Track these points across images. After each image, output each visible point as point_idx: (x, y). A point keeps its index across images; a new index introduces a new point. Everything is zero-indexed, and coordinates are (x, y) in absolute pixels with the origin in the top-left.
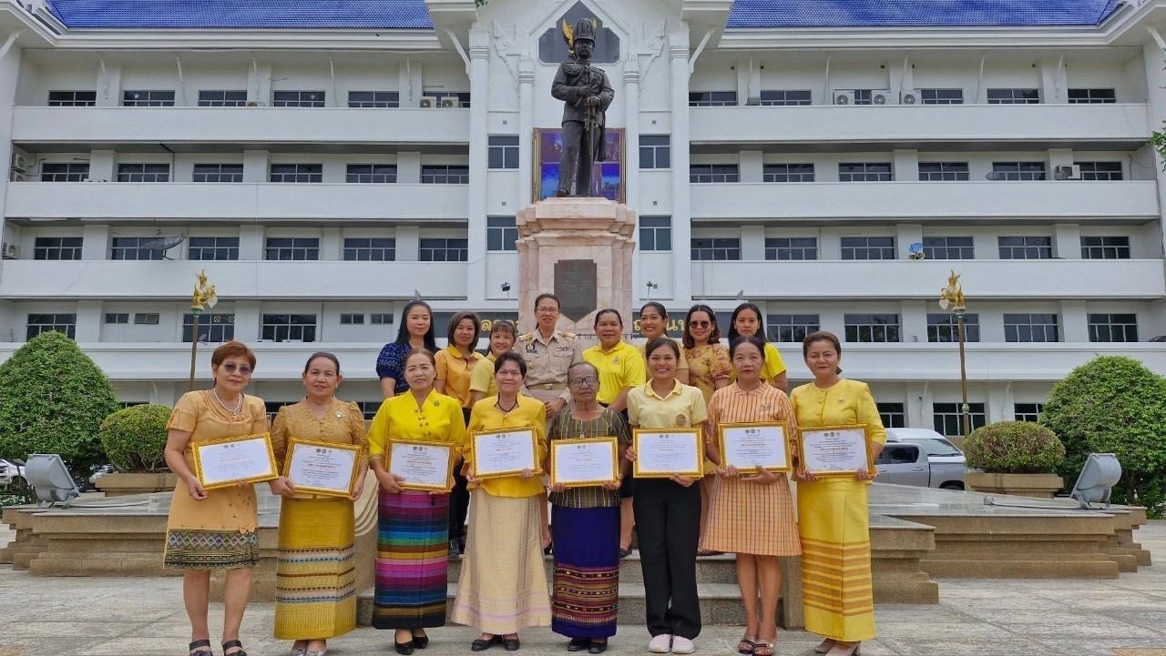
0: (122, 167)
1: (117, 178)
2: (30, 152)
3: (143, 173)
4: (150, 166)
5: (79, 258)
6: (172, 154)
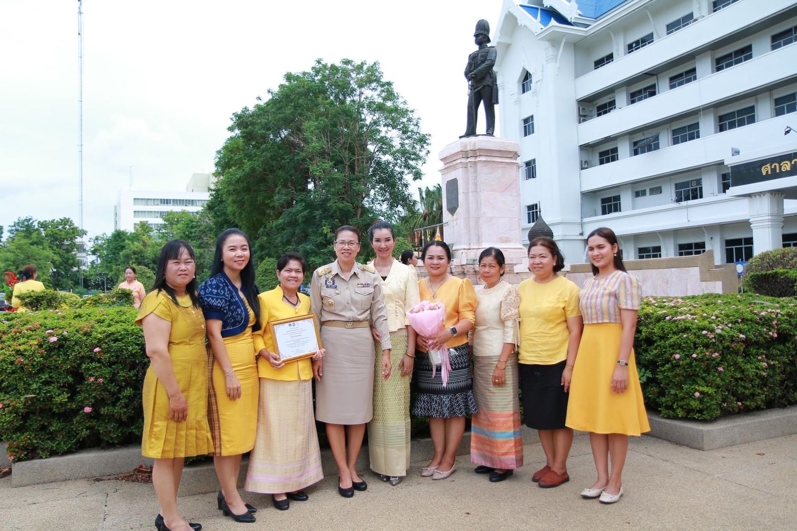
0: (633, 95)
1: (630, 102)
2: (590, 102)
3: (643, 95)
4: (646, 89)
5: (618, 159)
6: (655, 77)
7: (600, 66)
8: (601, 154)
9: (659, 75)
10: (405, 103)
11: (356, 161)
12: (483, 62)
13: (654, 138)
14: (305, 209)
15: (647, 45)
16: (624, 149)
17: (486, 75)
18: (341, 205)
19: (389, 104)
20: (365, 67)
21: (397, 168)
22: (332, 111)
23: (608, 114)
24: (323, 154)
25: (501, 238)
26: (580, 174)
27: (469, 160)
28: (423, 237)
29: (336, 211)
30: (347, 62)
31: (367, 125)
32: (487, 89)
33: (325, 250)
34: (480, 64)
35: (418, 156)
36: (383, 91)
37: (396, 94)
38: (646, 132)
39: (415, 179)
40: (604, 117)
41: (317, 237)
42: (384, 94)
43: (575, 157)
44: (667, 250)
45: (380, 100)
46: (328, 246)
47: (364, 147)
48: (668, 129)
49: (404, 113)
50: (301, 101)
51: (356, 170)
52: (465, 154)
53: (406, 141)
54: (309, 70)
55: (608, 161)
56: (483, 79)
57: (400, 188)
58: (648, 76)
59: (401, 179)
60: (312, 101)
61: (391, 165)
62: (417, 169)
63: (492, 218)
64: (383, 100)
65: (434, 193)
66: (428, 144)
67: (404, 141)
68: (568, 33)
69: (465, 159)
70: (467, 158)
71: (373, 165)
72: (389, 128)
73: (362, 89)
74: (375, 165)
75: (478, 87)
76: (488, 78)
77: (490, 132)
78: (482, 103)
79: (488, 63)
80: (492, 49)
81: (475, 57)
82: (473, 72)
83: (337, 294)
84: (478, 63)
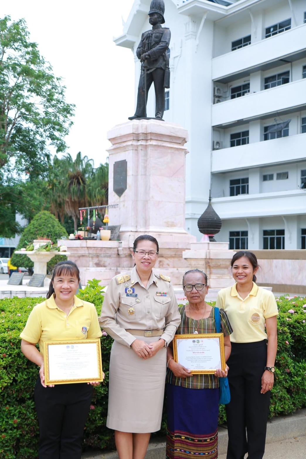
0: (267, 80)
1: (264, 88)
2: (225, 83)
3: (277, 81)
4: (280, 75)
5: (248, 143)
6: (290, 64)
7: (237, 47)
8: (233, 136)
9: (293, 63)
10: (50, 68)
12: (157, 43)
13: (285, 125)
15: (285, 32)
16: (255, 133)
17: (159, 57)
19: (33, 67)
20: (9, 24)
21: (38, 137)
23: (242, 97)
25: (167, 223)
26: (211, 154)
27: (140, 143)
31: (8, 88)
32: (159, 71)
34: (154, 46)
36: (28, 53)
37: (41, 58)
38: (277, 118)
39: (59, 150)
40: (237, 99)
42: (28, 57)
43: (208, 137)
44: (290, 234)
45: (23, 63)
48: (298, 117)
49: (49, 78)
52: (136, 137)
53: (50, 110)
55: (238, 144)
56: (156, 61)
57: (42, 158)
58: (284, 62)
59: (42, 149)
61: (32, 133)
62: (60, 140)
63: (159, 202)
64: (27, 62)
65: (63, 162)
66: (71, 115)
67: (48, 110)
68: (209, 10)
69: (136, 141)
70: (138, 140)
71: (13, 131)
72: (34, 94)
73: (5, 48)
74: (15, 132)
75: (151, 69)
76: (161, 60)
77: (159, 116)
78: (153, 85)
79: (161, 45)
80: (166, 31)
81: (149, 37)
82: (147, 53)
83: (138, 303)
84: (152, 44)
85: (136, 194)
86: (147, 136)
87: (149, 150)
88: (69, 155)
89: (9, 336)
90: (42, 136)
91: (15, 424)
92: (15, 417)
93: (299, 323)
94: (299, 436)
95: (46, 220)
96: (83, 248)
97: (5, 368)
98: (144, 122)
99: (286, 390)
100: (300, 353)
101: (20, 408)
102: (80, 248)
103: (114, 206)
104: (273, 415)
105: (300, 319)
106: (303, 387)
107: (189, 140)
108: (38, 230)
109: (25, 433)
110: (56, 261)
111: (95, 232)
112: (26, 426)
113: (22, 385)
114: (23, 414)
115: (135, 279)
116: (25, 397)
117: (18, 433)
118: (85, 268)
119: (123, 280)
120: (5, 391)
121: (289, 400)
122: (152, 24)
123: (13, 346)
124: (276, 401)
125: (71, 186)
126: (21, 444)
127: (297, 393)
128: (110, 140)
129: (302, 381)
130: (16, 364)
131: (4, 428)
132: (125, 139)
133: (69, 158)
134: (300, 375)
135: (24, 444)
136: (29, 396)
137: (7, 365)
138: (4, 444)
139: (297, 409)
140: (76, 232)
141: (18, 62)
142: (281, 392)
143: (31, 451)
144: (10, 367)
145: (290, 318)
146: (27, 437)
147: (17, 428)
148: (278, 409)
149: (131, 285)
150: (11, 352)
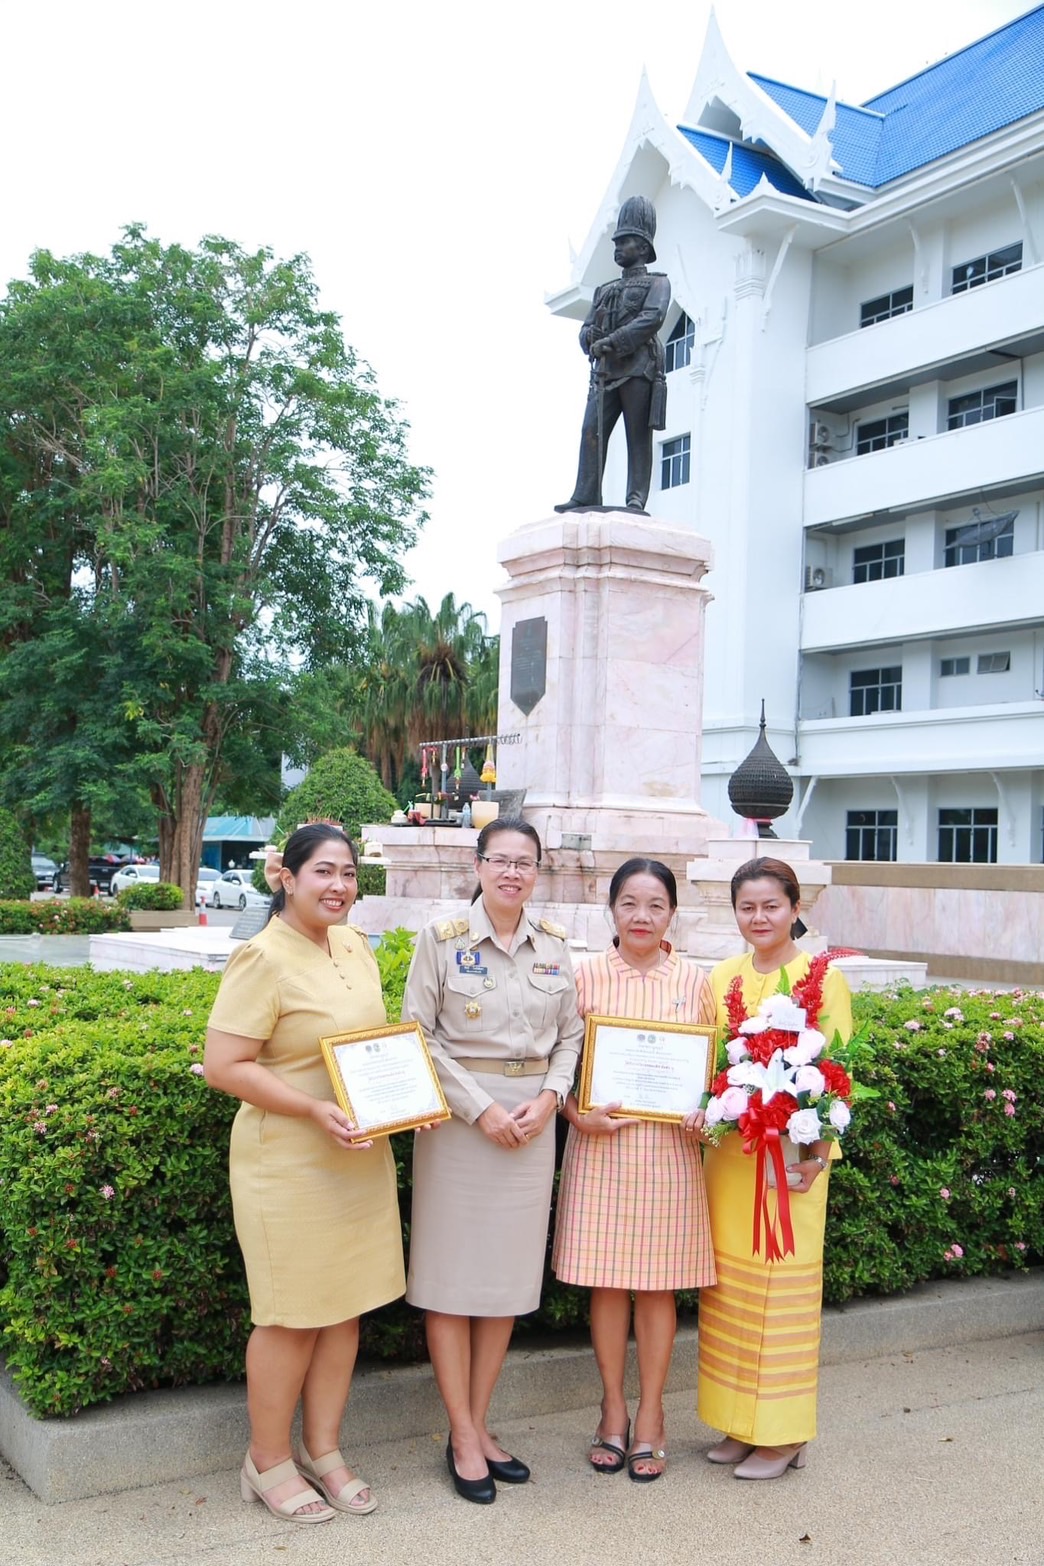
0: (955, 405)
1: (947, 425)
2: (841, 413)
3: (982, 407)
4: (990, 392)
5: (902, 573)
6: (1019, 361)
7: (875, 317)
8: (861, 555)
9: (1027, 360)
10: (370, 377)
11: (225, 525)
12: (634, 313)
13: (1003, 526)
14: (75, 648)
15: (1005, 277)
16: (921, 546)
17: (638, 348)
18: (180, 646)
19: (325, 374)
20: (268, 267)
21: (334, 554)
22: (170, 380)
23: (887, 449)
24: (132, 498)
25: (650, 785)
26: (802, 601)
27: (582, 572)
28: (444, 767)
29: (163, 661)
30: (224, 247)
31: (261, 429)
32: (638, 384)
33: (128, 767)
34: (625, 319)
35: (396, 525)
36: (314, 339)
37: (347, 352)
38: (981, 507)
39: (387, 588)
40: (873, 457)
41: (105, 728)
42: (313, 349)
43: (792, 556)
44: (1013, 819)
45: (302, 364)
46: (139, 756)
47: (246, 491)
49: (365, 403)
50: (79, 342)
51: (225, 549)
52: (573, 556)
53: (368, 484)
54: (104, 252)
55: (875, 576)
56: (630, 358)
57: (343, 609)
58: (999, 357)
59: (344, 585)
60: (113, 345)
61: (319, 545)
62: (392, 562)
63: (630, 728)
64: (312, 363)
65: (406, 619)
66: (424, 495)
67: (362, 484)
68: (800, 221)
69: (573, 568)
70: (579, 566)
71: (271, 540)
72: (324, 444)
73: (257, 327)
74: (275, 541)
75: (616, 380)
76: (643, 358)
77: (637, 502)
78: (621, 420)
79: (645, 317)
80: (658, 281)
81: (614, 297)
82: (606, 339)
83: (488, 989)
84: (621, 316)
85: (570, 708)
86: (600, 555)
87: (606, 591)
88: (423, 601)
89: (146, 1062)
90: (344, 552)
91: (155, 1280)
92: (157, 1264)
93: (927, 1055)
94: (919, 1350)
95: (344, 771)
96: (426, 848)
97: (134, 1142)
98: (592, 518)
99: (886, 1229)
100: (933, 1135)
101: (172, 1243)
102: (419, 848)
103: (513, 739)
104: (847, 1292)
105: (930, 1047)
106: (933, 1224)
107: (716, 565)
108: (323, 798)
109: (182, 1304)
110: (366, 881)
111: (459, 807)
112: (186, 1289)
113: (177, 1187)
114: (179, 1257)
115: (481, 930)
116: (185, 1216)
117: (164, 1305)
118: (429, 901)
119: (451, 932)
120: (133, 1199)
121: (894, 1254)
122: (620, 264)
123: (155, 1090)
124: (858, 1256)
125: (425, 683)
126: (176, 1332)
127: (919, 1239)
128: (503, 564)
129: (931, 1208)
130: (161, 1133)
131: (131, 1289)
132: (542, 564)
133: (422, 611)
134: (925, 1190)
135: (183, 1332)
136: (194, 1216)
137: (138, 1136)
138: (130, 1328)
139: (917, 1281)
140: (411, 805)
141: (287, 362)
142: (871, 1235)
143: (202, 1351)
144: (149, 1140)
145: (907, 1043)
146: (188, 1316)
147: (164, 1292)
148: (860, 1277)
149: (472, 945)
150: (149, 1104)
